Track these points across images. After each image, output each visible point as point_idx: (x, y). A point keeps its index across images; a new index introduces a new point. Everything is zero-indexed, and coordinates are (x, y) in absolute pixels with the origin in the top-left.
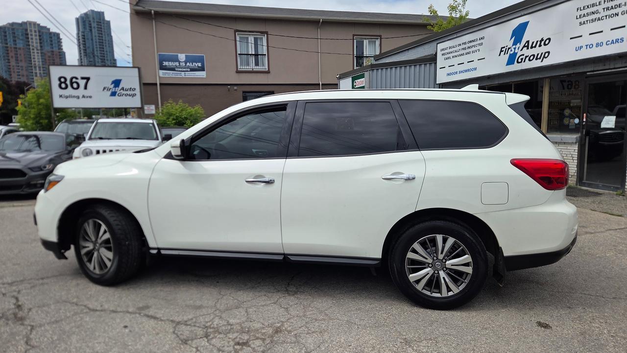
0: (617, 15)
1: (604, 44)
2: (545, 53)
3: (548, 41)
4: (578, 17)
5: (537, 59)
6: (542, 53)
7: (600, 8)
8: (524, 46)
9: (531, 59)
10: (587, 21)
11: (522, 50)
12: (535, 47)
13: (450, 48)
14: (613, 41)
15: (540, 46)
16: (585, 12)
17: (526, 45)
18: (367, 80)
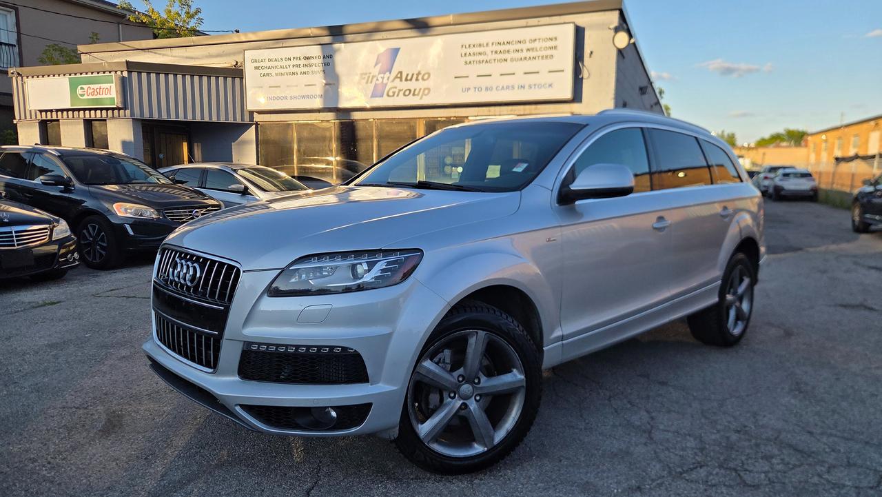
0: (506, 60)
1: (494, 88)
2: (425, 89)
3: (426, 77)
4: (463, 55)
5: (414, 95)
6: (420, 89)
7: (488, 50)
8: (396, 77)
9: (407, 93)
10: (474, 62)
11: (393, 81)
12: (411, 80)
13: (270, 60)
14: (503, 87)
15: (417, 80)
16: (472, 50)
17: (399, 75)
18: (119, 89)
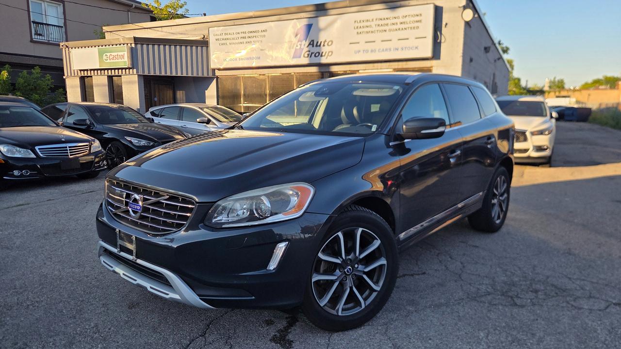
0: (386, 31)
1: (377, 51)
2: (329, 52)
3: (330, 44)
4: (356, 28)
5: (322, 56)
6: (326, 53)
7: (373, 24)
9: (317, 55)
10: (363, 32)
12: (319, 46)
13: (226, 34)
14: (383, 50)
15: (324, 45)
16: (362, 24)
17: (312, 43)
18: (129, 55)
